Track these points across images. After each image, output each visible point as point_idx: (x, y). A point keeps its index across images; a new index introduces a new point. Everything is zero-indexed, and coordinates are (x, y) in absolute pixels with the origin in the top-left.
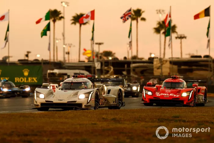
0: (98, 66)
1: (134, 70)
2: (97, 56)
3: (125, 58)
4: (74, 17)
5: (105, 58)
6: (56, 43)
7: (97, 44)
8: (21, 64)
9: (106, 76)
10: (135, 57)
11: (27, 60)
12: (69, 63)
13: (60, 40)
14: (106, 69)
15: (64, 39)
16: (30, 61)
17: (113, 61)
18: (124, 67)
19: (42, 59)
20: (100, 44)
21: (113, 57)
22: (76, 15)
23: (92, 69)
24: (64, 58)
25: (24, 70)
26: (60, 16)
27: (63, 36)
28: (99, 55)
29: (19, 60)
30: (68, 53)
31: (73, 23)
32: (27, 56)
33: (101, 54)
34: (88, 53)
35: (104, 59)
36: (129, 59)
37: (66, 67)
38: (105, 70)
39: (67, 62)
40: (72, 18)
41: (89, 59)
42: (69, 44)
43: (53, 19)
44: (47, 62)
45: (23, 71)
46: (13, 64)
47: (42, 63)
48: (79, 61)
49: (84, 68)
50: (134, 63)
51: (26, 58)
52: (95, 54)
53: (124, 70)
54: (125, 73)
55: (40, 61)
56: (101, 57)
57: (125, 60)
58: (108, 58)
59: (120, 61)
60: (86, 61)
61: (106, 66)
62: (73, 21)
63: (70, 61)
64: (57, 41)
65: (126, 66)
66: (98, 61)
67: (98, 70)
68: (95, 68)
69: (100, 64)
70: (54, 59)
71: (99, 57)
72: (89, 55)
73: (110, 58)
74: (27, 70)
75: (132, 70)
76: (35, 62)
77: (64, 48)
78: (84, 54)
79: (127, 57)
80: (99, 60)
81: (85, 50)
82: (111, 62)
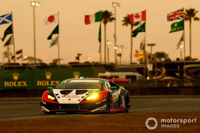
0: (150, 67)
1: (187, 71)
2: (149, 57)
3: (178, 59)
4: (125, 18)
5: (158, 60)
6: (108, 44)
7: (149, 45)
8: (71, 67)
9: (158, 78)
10: (188, 58)
11: (78, 63)
12: (120, 65)
13: (112, 41)
14: (158, 70)
15: (115, 40)
16: (81, 63)
17: (166, 63)
18: (177, 68)
19: (93, 61)
20: (152, 45)
21: (165, 59)
22: (127, 16)
23: (144, 71)
24: (116, 60)
25: (75, 72)
26: (111, 17)
27: (115, 37)
28: (152, 57)
29: (70, 63)
30: (120, 55)
31: (124, 24)
32: (78, 58)
33: (154, 55)
34: (140, 55)
35: (156, 61)
36: (182, 60)
37: (118, 70)
38: (158, 72)
39: (119, 64)
40: (123, 19)
41: (141, 60)
42: (120, 46)
43: (104, 20)
44: (98, 64)
45: (74, 74)
46: (64, 67)
47: (93, 65)
48: (131, 63)
49: (136, 70)
50: (187, 64)
51: (77, 61)
52: (147, 56)
53: (177, 72)
54: (178, 74)
55: (91, 64)
56: (153, 59)
57: (178, 61)
58: (160, 60)
59: (173, 62)
60: (138, 63)
61: (158, 68)
62: (124, 22)
63: (122, 63)
64: (108, 43)
65: (179, 67)
66: (150, 63)
67: (150, 71)
68: (147, 69)
69: (152, 66)
70: (105, 62)
71: (151, 59)
72: (141, 57)
73: (163, 60)
74: (77, 73)
75: (185, 72)
76: (86, 64)
77: (115, 50)
78: (136, 56)
79: (180, 58)
80: (152, 61)
81: (137, 52)
82: (164, 63)
